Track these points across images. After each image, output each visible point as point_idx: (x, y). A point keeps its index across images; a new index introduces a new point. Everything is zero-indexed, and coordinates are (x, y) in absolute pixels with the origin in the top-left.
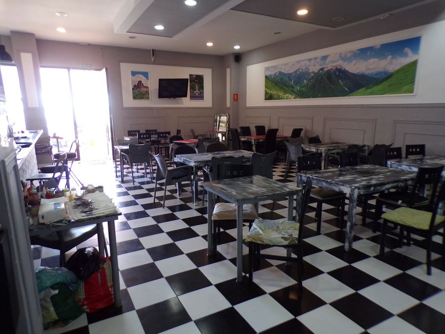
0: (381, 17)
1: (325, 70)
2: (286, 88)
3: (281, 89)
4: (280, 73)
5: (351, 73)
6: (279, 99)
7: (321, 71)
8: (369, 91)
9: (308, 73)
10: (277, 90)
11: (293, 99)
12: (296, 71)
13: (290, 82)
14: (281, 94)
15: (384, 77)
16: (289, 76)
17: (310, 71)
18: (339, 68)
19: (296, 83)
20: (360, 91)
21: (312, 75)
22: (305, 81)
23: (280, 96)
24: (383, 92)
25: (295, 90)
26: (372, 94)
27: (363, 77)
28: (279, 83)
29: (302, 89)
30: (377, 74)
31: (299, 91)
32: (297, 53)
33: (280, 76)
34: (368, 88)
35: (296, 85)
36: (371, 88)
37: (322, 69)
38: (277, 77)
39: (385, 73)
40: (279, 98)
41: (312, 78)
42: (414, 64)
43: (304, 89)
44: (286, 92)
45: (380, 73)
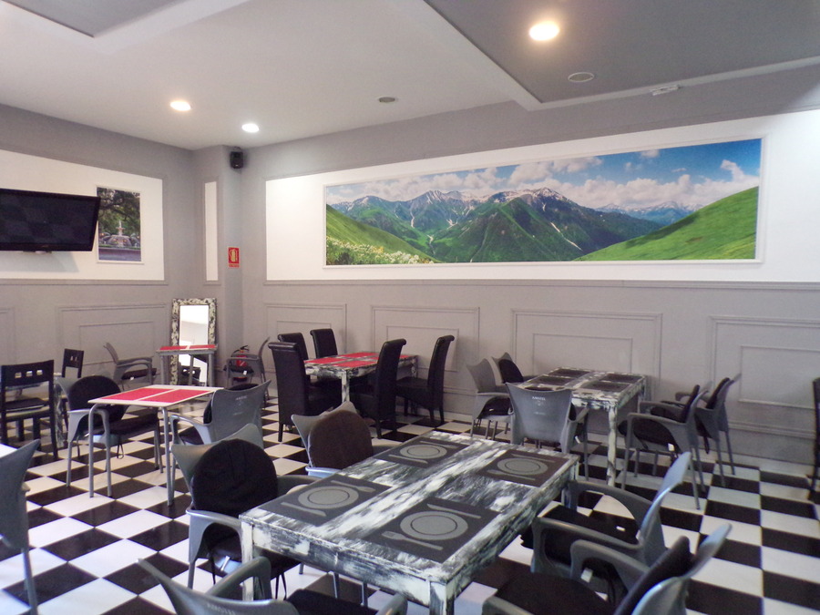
0: (656, 90)
1: (510, 198)
2: (392, 237)
3: (379, 238)
4: (373, 200)
5: (584, 209)
6: (373, 263)
7: (497, 201)
8: (637, 249)
9: (458, 203)
10: (366, 242)
11: (416, 264)
12: (423, 197)
13: (405, 224)
14: (379, 251)
15: (674, 220)
16: (402, 209)
17: (464, 200)
18: (547, 195)
19: (424, 225)
20: (611, 248)
21: (472, 208)
22: (451, 222)
23: (374, 255)
24: (675, 254)
25: (422, 242)
26: (643, 256)
27: (617, 217)
28: (371, 224)
29: (442, 240)
30: (653, 213)
31: (435, 245)
32: (424, 156)
33: (372, 208)
34: (632, 244)
35: (424, 230)
36: (641, 243)
37: (499, 196)
38: (364, 208)
39: (677, 212)
40: (372, 261)
41: (472, 215)
42: (753, 194)
43: (448, 241)
44: (392, 247)
45: (664, 211)
